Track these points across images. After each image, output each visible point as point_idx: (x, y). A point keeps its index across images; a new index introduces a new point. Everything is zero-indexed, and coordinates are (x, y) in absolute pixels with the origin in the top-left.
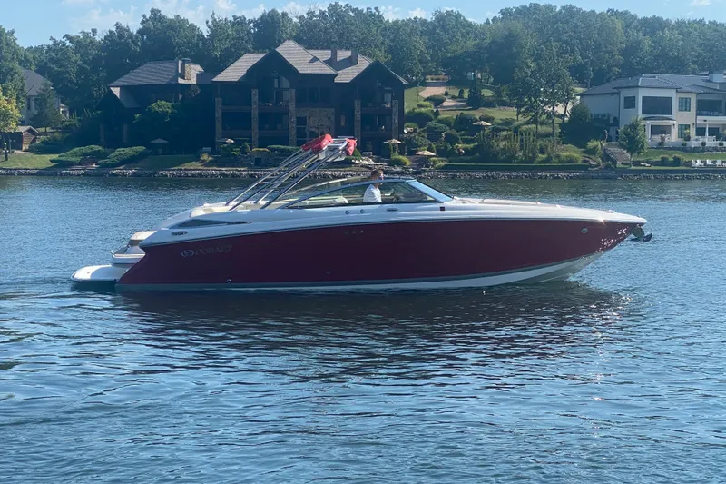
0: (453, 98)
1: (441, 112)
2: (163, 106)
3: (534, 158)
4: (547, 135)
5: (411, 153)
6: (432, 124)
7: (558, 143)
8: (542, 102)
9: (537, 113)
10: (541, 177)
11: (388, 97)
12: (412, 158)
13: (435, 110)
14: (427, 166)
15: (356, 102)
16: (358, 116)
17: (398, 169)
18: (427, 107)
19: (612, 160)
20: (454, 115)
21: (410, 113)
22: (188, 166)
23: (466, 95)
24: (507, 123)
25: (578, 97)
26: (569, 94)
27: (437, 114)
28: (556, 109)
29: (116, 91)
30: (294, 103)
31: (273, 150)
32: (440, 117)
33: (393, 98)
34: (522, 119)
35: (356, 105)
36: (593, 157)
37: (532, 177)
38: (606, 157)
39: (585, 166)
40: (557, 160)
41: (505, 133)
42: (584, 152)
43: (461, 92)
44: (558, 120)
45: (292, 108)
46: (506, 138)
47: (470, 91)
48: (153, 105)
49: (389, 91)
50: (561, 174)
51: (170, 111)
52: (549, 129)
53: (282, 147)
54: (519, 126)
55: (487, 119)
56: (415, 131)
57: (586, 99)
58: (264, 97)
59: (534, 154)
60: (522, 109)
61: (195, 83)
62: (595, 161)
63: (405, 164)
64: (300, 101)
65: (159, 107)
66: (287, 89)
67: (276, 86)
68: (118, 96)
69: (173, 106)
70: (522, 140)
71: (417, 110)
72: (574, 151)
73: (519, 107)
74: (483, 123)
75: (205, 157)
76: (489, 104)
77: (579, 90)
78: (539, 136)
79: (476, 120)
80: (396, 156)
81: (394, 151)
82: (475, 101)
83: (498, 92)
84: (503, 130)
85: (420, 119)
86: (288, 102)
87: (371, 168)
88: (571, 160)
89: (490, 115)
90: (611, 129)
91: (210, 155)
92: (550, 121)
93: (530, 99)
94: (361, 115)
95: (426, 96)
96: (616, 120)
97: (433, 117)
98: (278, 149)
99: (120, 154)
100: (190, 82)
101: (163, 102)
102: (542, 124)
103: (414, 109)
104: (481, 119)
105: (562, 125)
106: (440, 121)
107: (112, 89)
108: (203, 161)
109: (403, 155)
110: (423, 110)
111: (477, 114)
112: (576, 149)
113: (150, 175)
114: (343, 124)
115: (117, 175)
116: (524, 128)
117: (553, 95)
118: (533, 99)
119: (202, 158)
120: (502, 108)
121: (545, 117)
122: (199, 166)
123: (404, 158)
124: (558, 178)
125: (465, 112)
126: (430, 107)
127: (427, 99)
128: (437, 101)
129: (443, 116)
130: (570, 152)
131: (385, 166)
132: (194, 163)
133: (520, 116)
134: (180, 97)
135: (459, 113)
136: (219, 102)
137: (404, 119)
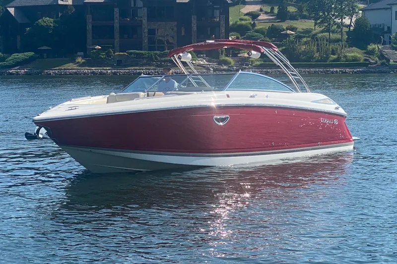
0: (266, 13)
1: (257, 24)
2: (47, 21)
3: (327, 58)
4: (337, 41)
5: (235, 55)
6: (250, 33)
7: (345, 47)
8: (333, 15)
9: (329, 24)
10: (332, 72)
11: (217, 13)
12: (236, 59)
13: (252, 22)
14: (247, 65)
15: (193, 17)
16: (195, 28)
17: (225, 67)
18: (246, 20)
19: (386, 59)
20: (266, 26)
21: (233, 25)
22: (66, 66)
23: (276, 11)
24: (307, 32)
25: (361, 12)
26: (354, 9)
27: (254, 25)
28: (344, 20)
29: (12, 11)
30: (146, 19)
31: (131, 54)
32: (256, 28)
33: (220, 14)
34: (318, 29)
35: (193, 19)
36: (371, 56)
37: (326, 73)
38: (382, 56)
39: (366, 64)
40: (345, 60)
41: (305, 39)
42: (365, 53)
43: (272, 9)
44: (345, 29)
45: (145, 21)
46: (306, 43)
47: (279, 8)
48: (40, 21)
49: (217, 9)
50: (348, 70)
51: (52, 25)
52: (338, 36)
53: (138, 51)
54: (316, 34)
55: (292, 29)
56: (238, 38)
57: (367, 12)
58: (123, 14)
59: (327, 55)
60: (318, 21)
61: (71, 3)
62: (374, 59)
63: (230, 63)
64: (151, 17)
65: (45, 22)
66: (141, 8)
67: (133, 5)
68: (13, 14)
69: (54, 22)
70: (318, 44)
71: (239, 23)
72: (357, 52)
73: (316, 19)
74: (289, 32)
75: (79, 60)
76: (293, 18)
77: (362, 6)
78: (330, 41)
79: (284, 30)
80: (223, 57)
81: (222, 54)
82: (283, 16)
83: (300, 9)
84: (304, 37)
85: (241, 30)
86: (141, 17)
87: (204, 67)
88: (355, 59)
89: (295, 26)
90: (385, 35)
91: (83, 58)
92: (340, 30)
93: (324, 14)
94: (197, 26)
95: (246, 12)
96: (389, 29)
97: (251, 28)
98: (135, 53)
99: (15, 58)
100: (67, 3)
101: (48, 19)
102: (333, 32)
103: (236, 22)
104: (287, 29)
105: (348, 33)
106: (257, 31)
107: (8, 9)
108: (78, 63)
109: (229, 57)
110: (243, 22)
111: (284, 25)
112: (359, 50)
113: (38, 74)
114: (183, 33)
115: (13, 74)
116: (320, 35)
117: (342, 10)
118: (326, 14)
119: (77, 61)
120: (303, 20)
121: (336, 26)
122: (75, 67)
123: (229, 59)
124: (346, 72)
125: (275, 24)
126: (249, 21)
127: (247, 14)
128: (254, 16)
129: (258, 27)
130: (355, 53)
131: (215, 65)
132: (71, 64)
133: (317, 26)
134: (60, 14)
135: (270, 24)
136: (89, 18)
137: (230, 29)
